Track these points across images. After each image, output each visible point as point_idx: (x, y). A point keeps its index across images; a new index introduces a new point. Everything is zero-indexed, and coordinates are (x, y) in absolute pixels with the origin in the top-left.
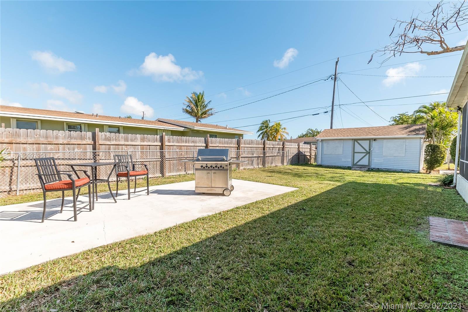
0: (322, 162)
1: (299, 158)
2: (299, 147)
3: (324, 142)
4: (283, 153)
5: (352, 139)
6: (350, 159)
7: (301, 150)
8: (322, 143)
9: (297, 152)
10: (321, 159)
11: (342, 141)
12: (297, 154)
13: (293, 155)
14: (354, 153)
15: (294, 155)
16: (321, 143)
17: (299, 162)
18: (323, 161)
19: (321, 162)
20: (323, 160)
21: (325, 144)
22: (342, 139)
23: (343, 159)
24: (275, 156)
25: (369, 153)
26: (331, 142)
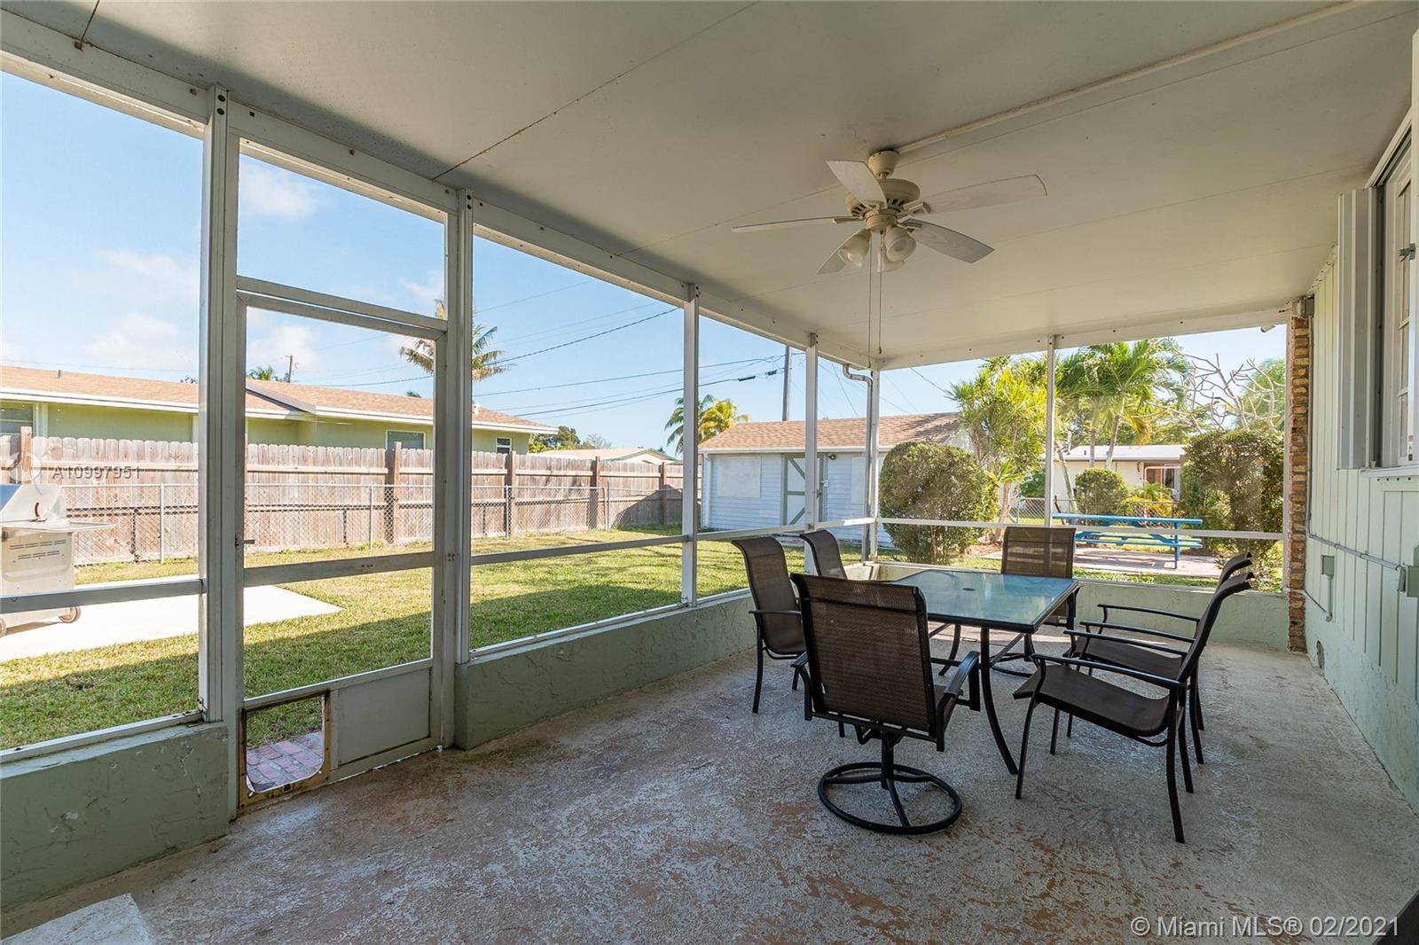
0: (713, 521)
1: (662, 508)
2: (662, 475)
3: (717, 461)
4: (594, 494)
5: (782, 454)
6: (778, 513)
7: (667, 482)
8: (712, 465)
9: (658, 489)
10: (711, 510)
11: (759, 457)
12: (656, 497)
13: (640, 498)
14: (786, 493)
15: (643, 500)
16: (708, 465)
17: (662, 522)
18: (715, 517)
19: (710, 519)
20: (714, 513)
21: (720, 468)
22: (759, 454)
23: (761, 512)
24: (559, 502)
25: (821, 494)
26: (733, 462)
